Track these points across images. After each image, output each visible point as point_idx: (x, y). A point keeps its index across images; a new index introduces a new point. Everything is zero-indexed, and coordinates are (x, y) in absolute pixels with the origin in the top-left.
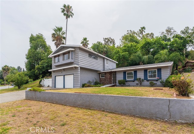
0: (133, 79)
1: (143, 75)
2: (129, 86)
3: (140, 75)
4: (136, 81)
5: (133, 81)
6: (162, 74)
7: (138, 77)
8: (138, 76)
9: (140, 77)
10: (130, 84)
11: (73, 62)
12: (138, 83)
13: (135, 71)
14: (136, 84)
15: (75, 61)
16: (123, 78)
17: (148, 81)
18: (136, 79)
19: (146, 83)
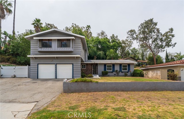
0: (112, 71)
1: (119, 68)
2: (109, 76)
3: (117, 68)
4: (114, 72)
5: (112, 72)
6: (131, 68)
7: (115, 70)
8: (115, 68)
9: (117, 70)
10: (110, 75)
11: (73, 51)
12: (115, 74)
13: (114, 65)
14: (114, 75)
15: (75, 50)
16: (104, 70)
17: (122, 72)
18: (113, 71)
19: (120, 74)
